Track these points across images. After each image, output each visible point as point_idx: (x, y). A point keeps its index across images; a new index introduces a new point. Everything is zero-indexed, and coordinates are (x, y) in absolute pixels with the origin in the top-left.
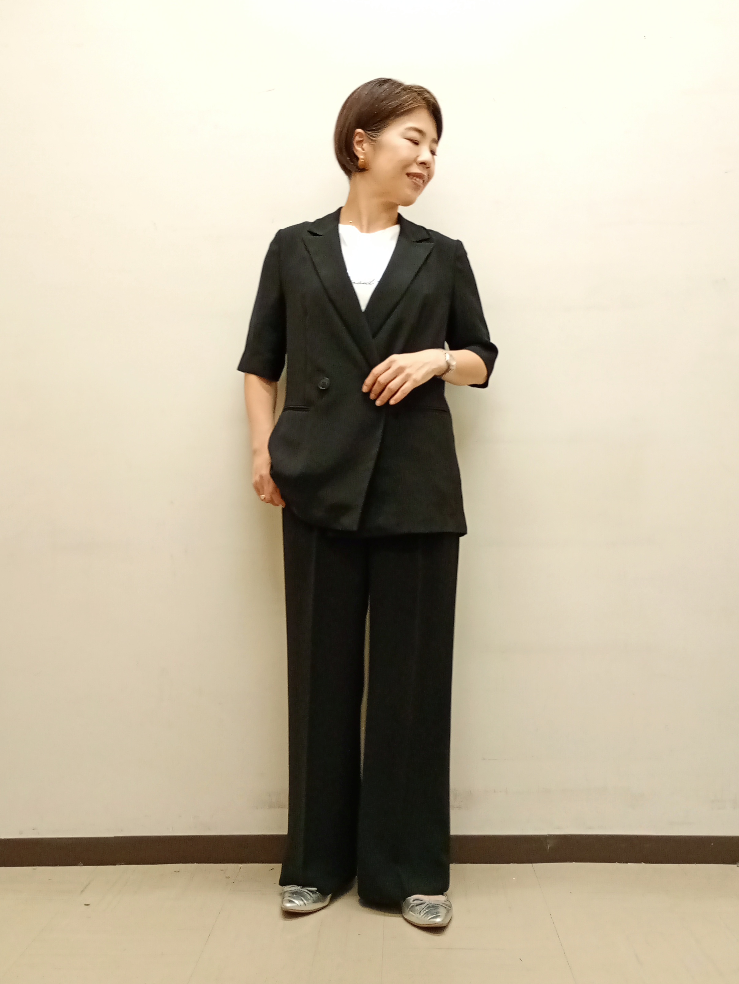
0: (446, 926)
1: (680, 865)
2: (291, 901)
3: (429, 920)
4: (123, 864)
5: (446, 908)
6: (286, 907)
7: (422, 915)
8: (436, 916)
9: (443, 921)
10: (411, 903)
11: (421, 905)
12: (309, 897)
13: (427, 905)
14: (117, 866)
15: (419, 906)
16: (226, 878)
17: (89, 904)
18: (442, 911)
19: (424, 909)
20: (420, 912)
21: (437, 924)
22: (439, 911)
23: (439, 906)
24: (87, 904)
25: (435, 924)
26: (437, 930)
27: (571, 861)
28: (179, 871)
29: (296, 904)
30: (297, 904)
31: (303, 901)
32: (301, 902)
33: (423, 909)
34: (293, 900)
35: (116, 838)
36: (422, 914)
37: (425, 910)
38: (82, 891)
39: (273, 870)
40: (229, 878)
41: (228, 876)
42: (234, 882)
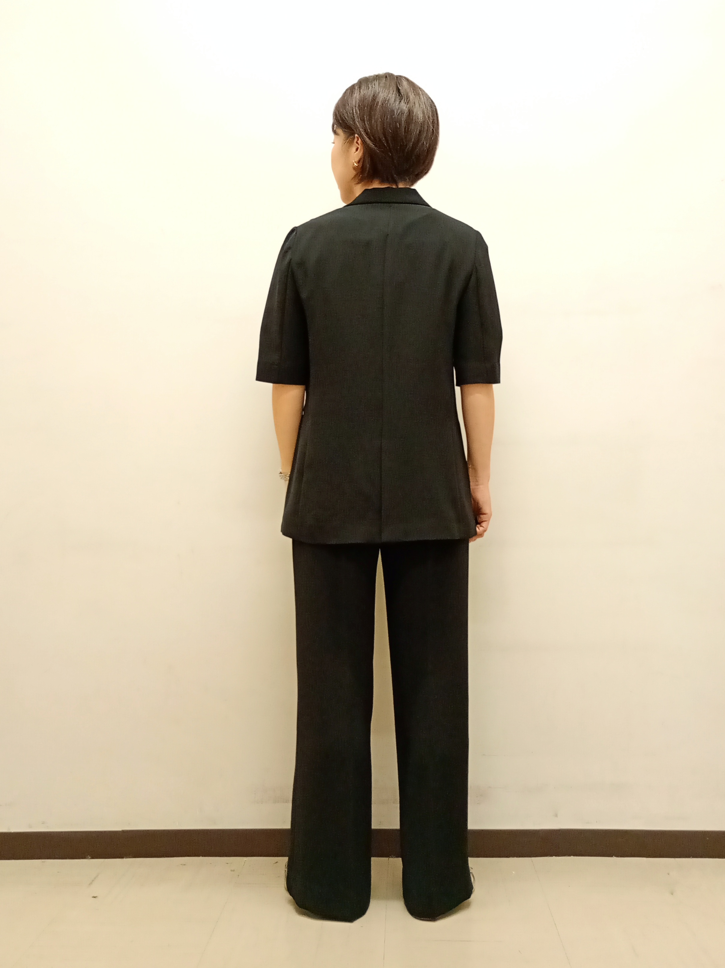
1: (677, 859)
4: (130, 858)
14: (124, 859)
16: (231, 871)
17: (92, 897)
24: (95, 896)
27: (569, 855)
28: (184, 864)
35: (123, 832)
38: (90, 884)
39: (277, 863)
40: (234, 871)
41: (233, 869)
42: (238, 875)
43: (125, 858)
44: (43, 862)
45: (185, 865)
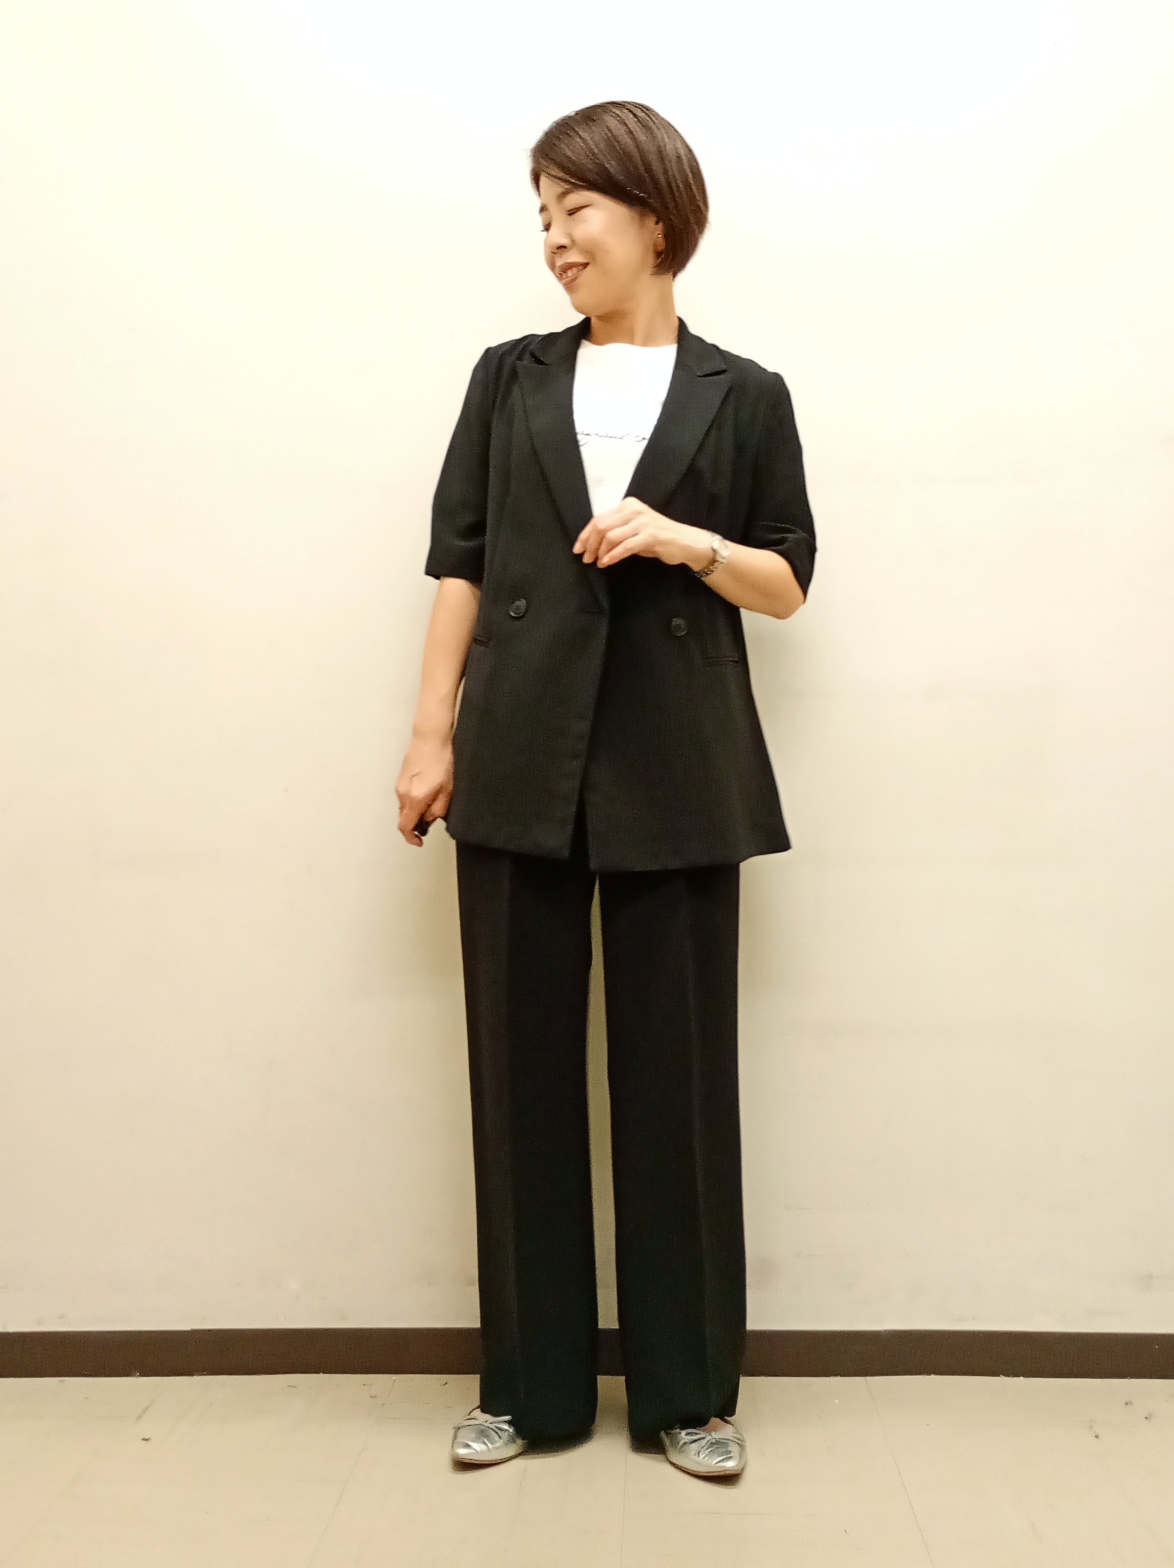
0: (740, 1473)
2: (467, 1446)
3: (716, 1463)
4: (204, 1375)
5: (738, 1444)
6: (458, 1454)
7: (702, 1456)
8: (727, 1458)
9: (737, 1465)
10: (683, 1438)
11: (699, 1442)
12: (497, 1438)
13: (709, 1441)
14: (195, 1377)
15: (696, 1443)
16: (372, 1397)
17: (149, 1439)
18: (734, 1448)
19: (705, 1448)
20: (699, 1453)
21: (729, 1470)
22: (729, 1449)
23: (728, 1441)
24: (147, 1438)
25: (725, 1470)
26: (727, 1479)
27: (928, 1373)
29: (474, 1449)
30: (477, 1450)
31: (485, 1444)
32: (483, 1447)
33: (702, 1448)
34: (470, 1443)
35: (194, 1331)
36: (702, 1454)
37: (707, 1449)
38: (139, 1418)
39: (447, 1385)
40: (375, 1397)
41: (374, 1395)
42: (383, 1405)
43: (197, 1375)
44: (61, 1381)
45: (294, 1387)
